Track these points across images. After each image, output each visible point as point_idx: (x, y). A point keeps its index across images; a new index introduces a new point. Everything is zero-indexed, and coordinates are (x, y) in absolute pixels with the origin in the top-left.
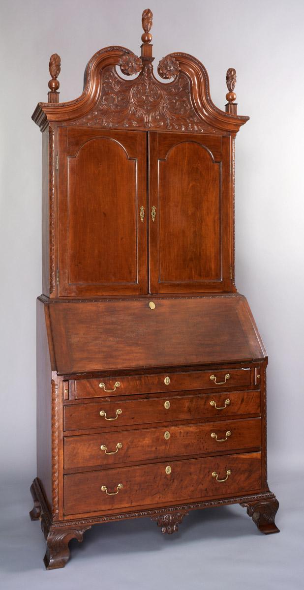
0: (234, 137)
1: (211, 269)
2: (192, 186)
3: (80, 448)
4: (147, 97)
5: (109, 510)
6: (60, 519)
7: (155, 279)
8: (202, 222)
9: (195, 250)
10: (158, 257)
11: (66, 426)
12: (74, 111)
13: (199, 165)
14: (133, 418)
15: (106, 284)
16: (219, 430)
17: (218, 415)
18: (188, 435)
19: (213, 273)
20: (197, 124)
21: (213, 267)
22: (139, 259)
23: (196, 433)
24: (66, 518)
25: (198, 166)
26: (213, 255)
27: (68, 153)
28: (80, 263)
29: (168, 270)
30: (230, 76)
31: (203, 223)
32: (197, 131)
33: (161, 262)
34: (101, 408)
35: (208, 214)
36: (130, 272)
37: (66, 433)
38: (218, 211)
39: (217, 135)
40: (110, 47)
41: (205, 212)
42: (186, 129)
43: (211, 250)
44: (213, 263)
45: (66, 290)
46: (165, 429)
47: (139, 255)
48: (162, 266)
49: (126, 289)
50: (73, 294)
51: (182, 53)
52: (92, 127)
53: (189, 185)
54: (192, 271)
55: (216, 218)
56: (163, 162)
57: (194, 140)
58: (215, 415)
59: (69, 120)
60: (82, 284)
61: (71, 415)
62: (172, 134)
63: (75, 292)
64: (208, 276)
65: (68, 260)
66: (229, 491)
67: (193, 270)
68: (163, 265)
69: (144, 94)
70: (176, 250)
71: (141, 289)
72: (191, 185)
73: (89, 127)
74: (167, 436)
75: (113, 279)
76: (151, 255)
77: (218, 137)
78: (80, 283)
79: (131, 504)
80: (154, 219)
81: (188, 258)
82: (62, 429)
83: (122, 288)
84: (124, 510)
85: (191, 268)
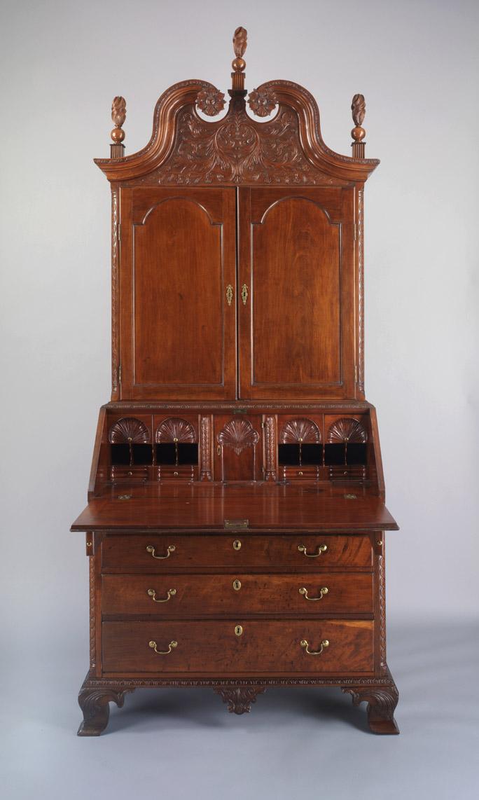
0: (361, 188)
1: (327, 367)
2: (299, 258)
3: (122, 589)
4: (237, 142)
5: (159, 672)
6: (97, 675)
7: (247, 380)
8: (313, 305)
9: (303, 343)
10: (252, 352)
12: (138, 167)
13: (310, 228)
14: (190, 559)
15: (181, 385)
16: (310, 585)
17: (309, 564)
18: (266, 587)
19: (330, 374)
20: (306, 173)
21: (329, 364)
22: (225, 354)
23: (278, 585)
24: (105, 675)
25: (308, 230)
26: (329, 349)
27: (133, 219)
28: (148, 358)
29: (265, 369)
30: (358, 106)
31: (316, 307)
32: (306, 183)
33: (256, 358)
34: (149, 542)
35: (322, 294)
36: (214, 371)
37: (105, 570)
38: (337, 289)
39: (334, 188)
40: (185, 82)
41: (318, 292)
42: (291, 181)
43: (327, 343)
44: (329, 359)
45: (131, 391)
46: (234, 577)
47: (225, 349)
48: (257, 363)
49: (208, 391)
50: (139, 398)
51: (280, 81)
52: (164, 186)
53: (295, 254)
54: (299, 370)
55: (334, 299)
56: (258, 226)
57: (301, 195)
58: (305, 563)
59: (135, 178)
60: (151, 384)
61: (110, 548)
62: (271, 189)
63: (141, 395)
64: (322, 378)
65: (133, 355)
66: (324, 669)
67: (301, 369)
68: (259, 362)
69: (233, 138)
70: (276, 342)
71: (227, 393)
72: (297, 255)
73: (160, 186)
74: (237, 586)
75: (191, 379)
76: (241, 349)
77: (336, 190)
78: (148, 382)
79: (189, 669)
80: (245, 301)
81: (294, 353)
83: (203, 392)
84: (179, 675)
85: (298, 367)
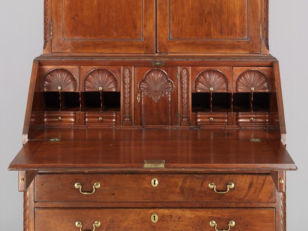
1: (236, 25)
3: (53, 222)
7: (164, 36)
9: (214, 3)
10: (168, 10)
11: (36, 196)
14: (113, 194)
15: (106, 40)
17: (218, 199)
18: (181, 220)
19: (238, 30)
21: (238, 22)
22: (145, 12)
23: (191, 218)
26: (238, 8)
28: (76, 15)
29: (180, 26)
33: (172, 16)
34: (76, 180)
36: (135, 27)
37: (37, 205)
43: (235, 3)
44: (237, 18)
45: (61, 45)
46: (152, 211)
47: (145, 8)
48: (173, 21)
49: (129, 46)
50: (68, 51)
54: (210, 26)
58: (215, 199)
60: (78, 39)
63: (70, 48)
64: (231, 34)
65: (63, 13)
67: (212, 26)
68: (175, 19)
70: (190, 3)
71: (146, 47)
74: (155, 219)
75: (115, 34)
76: (159, 8)
78: (76, 38)
81: (206, 11)
82: (33, 199)
83: (126, 45)
